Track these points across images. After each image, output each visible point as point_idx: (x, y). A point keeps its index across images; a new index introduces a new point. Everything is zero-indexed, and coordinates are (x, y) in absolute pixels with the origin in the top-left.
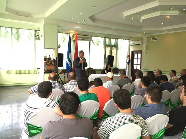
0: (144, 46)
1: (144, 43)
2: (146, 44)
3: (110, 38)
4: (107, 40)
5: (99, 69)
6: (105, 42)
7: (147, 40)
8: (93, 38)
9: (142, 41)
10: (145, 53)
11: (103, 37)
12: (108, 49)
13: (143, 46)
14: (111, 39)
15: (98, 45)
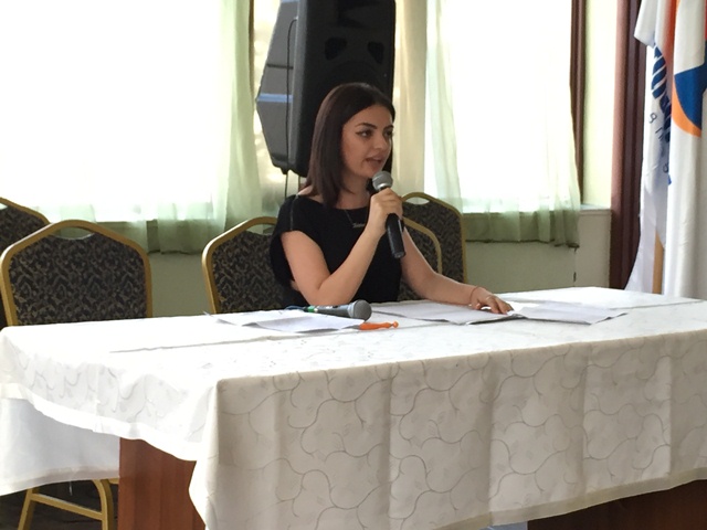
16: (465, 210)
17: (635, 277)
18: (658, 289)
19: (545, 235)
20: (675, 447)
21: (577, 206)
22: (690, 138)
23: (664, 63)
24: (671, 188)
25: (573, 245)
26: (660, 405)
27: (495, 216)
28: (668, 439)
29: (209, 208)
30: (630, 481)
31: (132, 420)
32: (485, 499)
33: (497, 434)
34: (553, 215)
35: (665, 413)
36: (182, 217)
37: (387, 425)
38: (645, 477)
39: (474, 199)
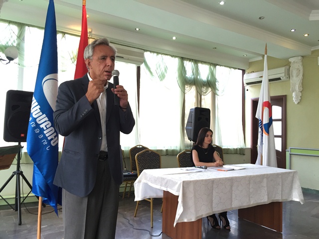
0: (296, 81)
1: (294, 72)
2: (301, 76)
3: (196, 62)
4: (189, 65)
5: (167, 150)
6: (182, 70)
7: (303, 65)
8: (147, 55)
9: (288, 67)
10: (298, 103)
11: (176, 57)
12: (191, 92)
13: (291, 81)
14: (200, 65)
15: (162, 77)
16: (223, 148)
17: (257, 162)
18: (262, 164)
19: (239, 153)
20: (268, 195)
21: (245, 147)
22: (267, 136)
23: (262, 122)
24: (263, 145)
25: (244, 155)
26: (264, 187)
27: (229, 149)
28: (267, 193)
29: (177, 147)
30: (259, 202)
31: (167, 187)
32: (231, 204)
33: (233, 192)
34: (240, 149)
35: (266, 189)
36: (172, 149)
37: (213, 189)
38: (262, 201)
39: (225, 146)
